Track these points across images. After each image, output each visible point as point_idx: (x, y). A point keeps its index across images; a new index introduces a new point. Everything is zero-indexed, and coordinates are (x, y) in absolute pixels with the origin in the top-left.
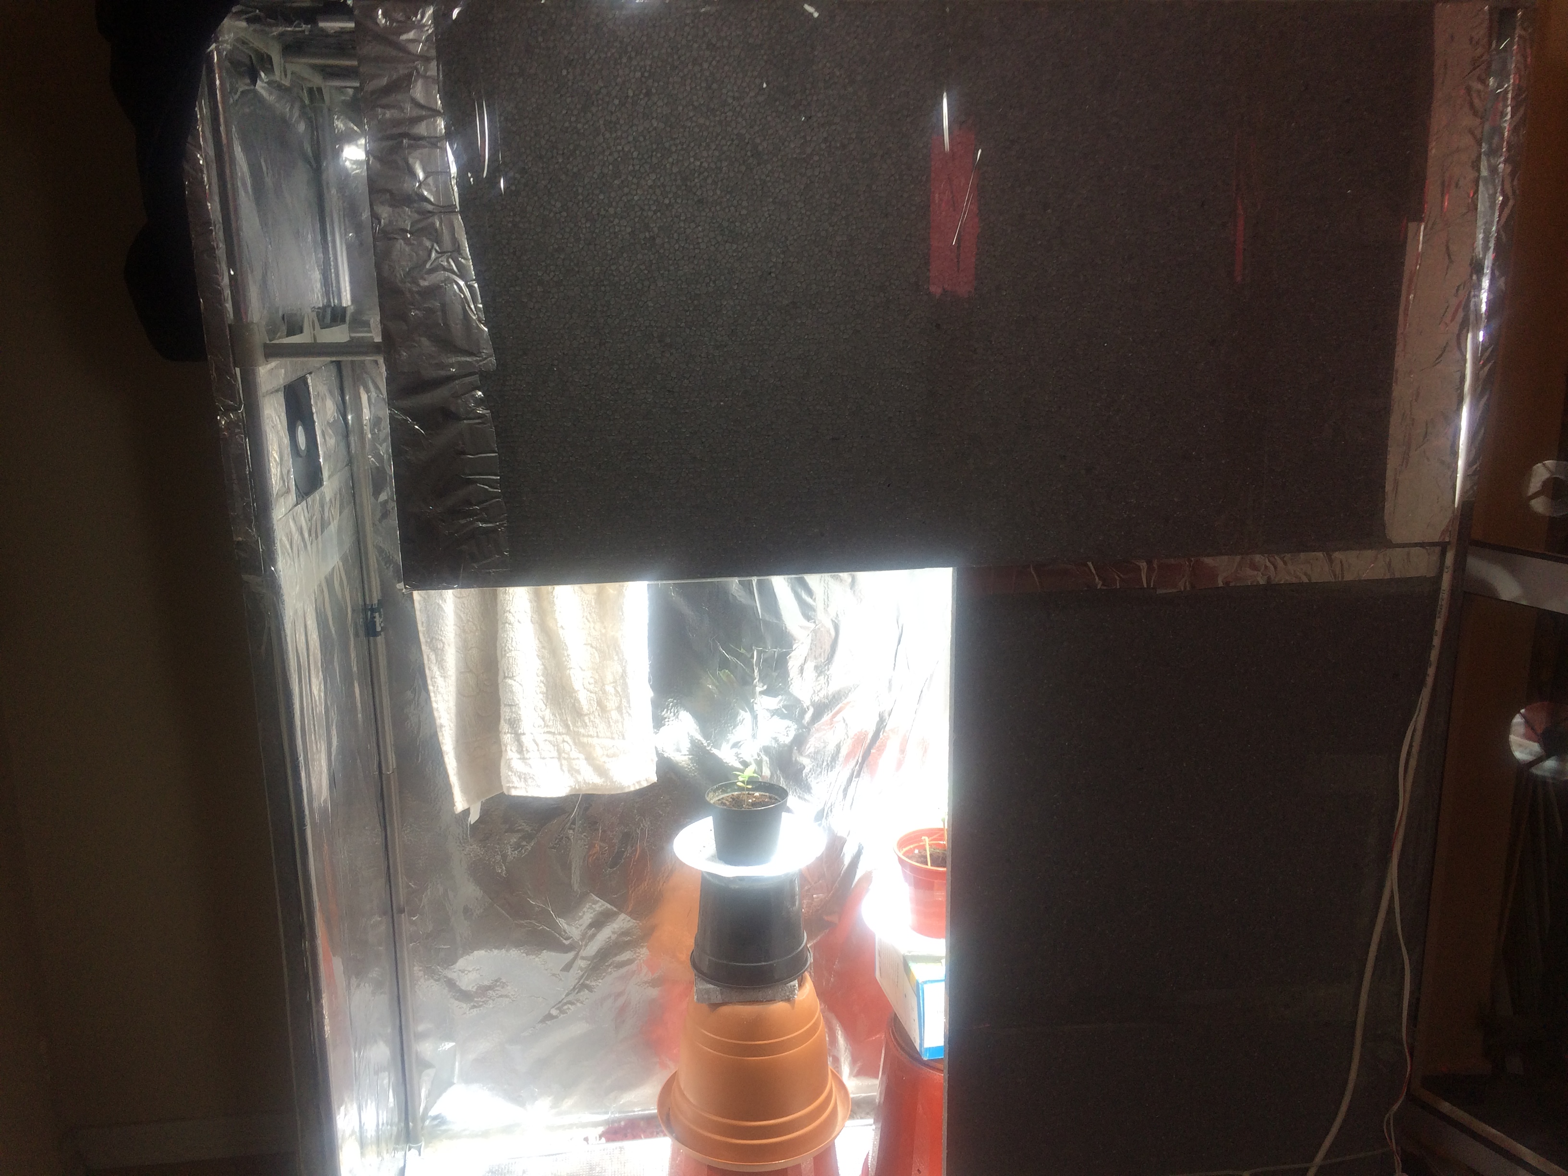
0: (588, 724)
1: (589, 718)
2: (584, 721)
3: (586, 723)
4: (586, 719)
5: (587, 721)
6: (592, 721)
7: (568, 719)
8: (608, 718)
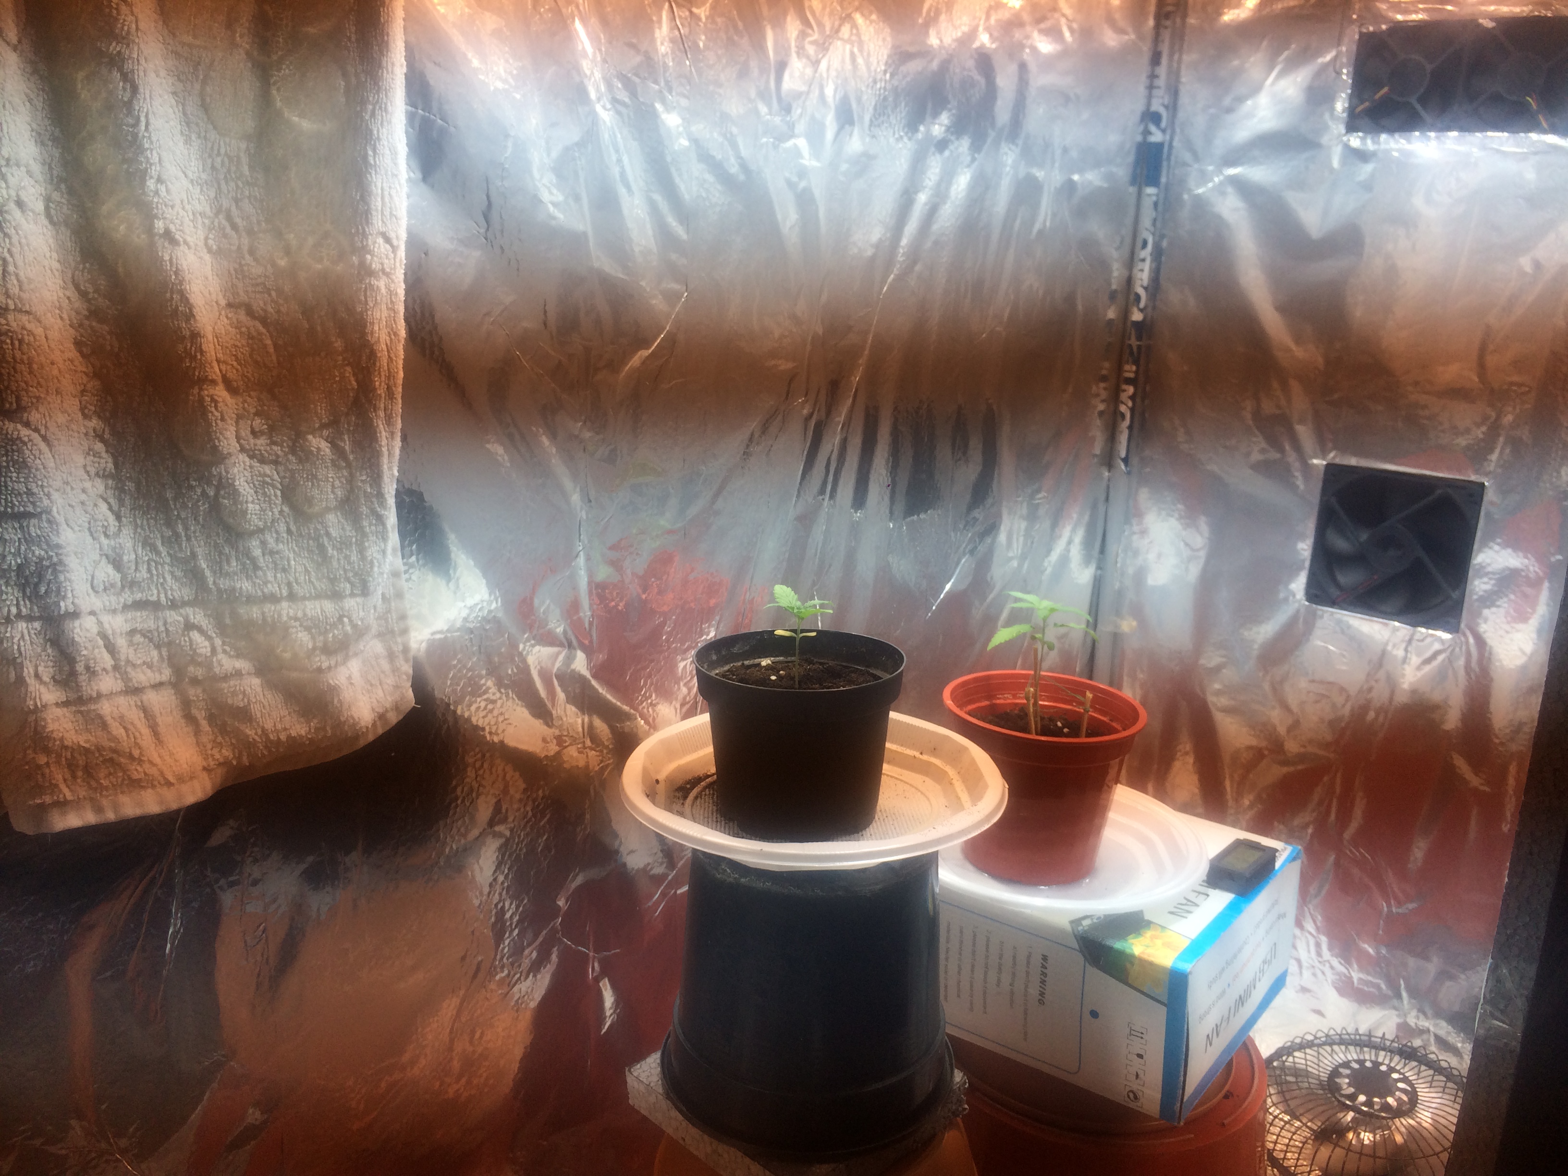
0: (261, 562)
1: (263, 543)
2: (248, 554)
3: (253, 561)
4: (255, 547)
5: (257, 552)
6: (272, 553)
7: (200, 551)
8: (317, 539)
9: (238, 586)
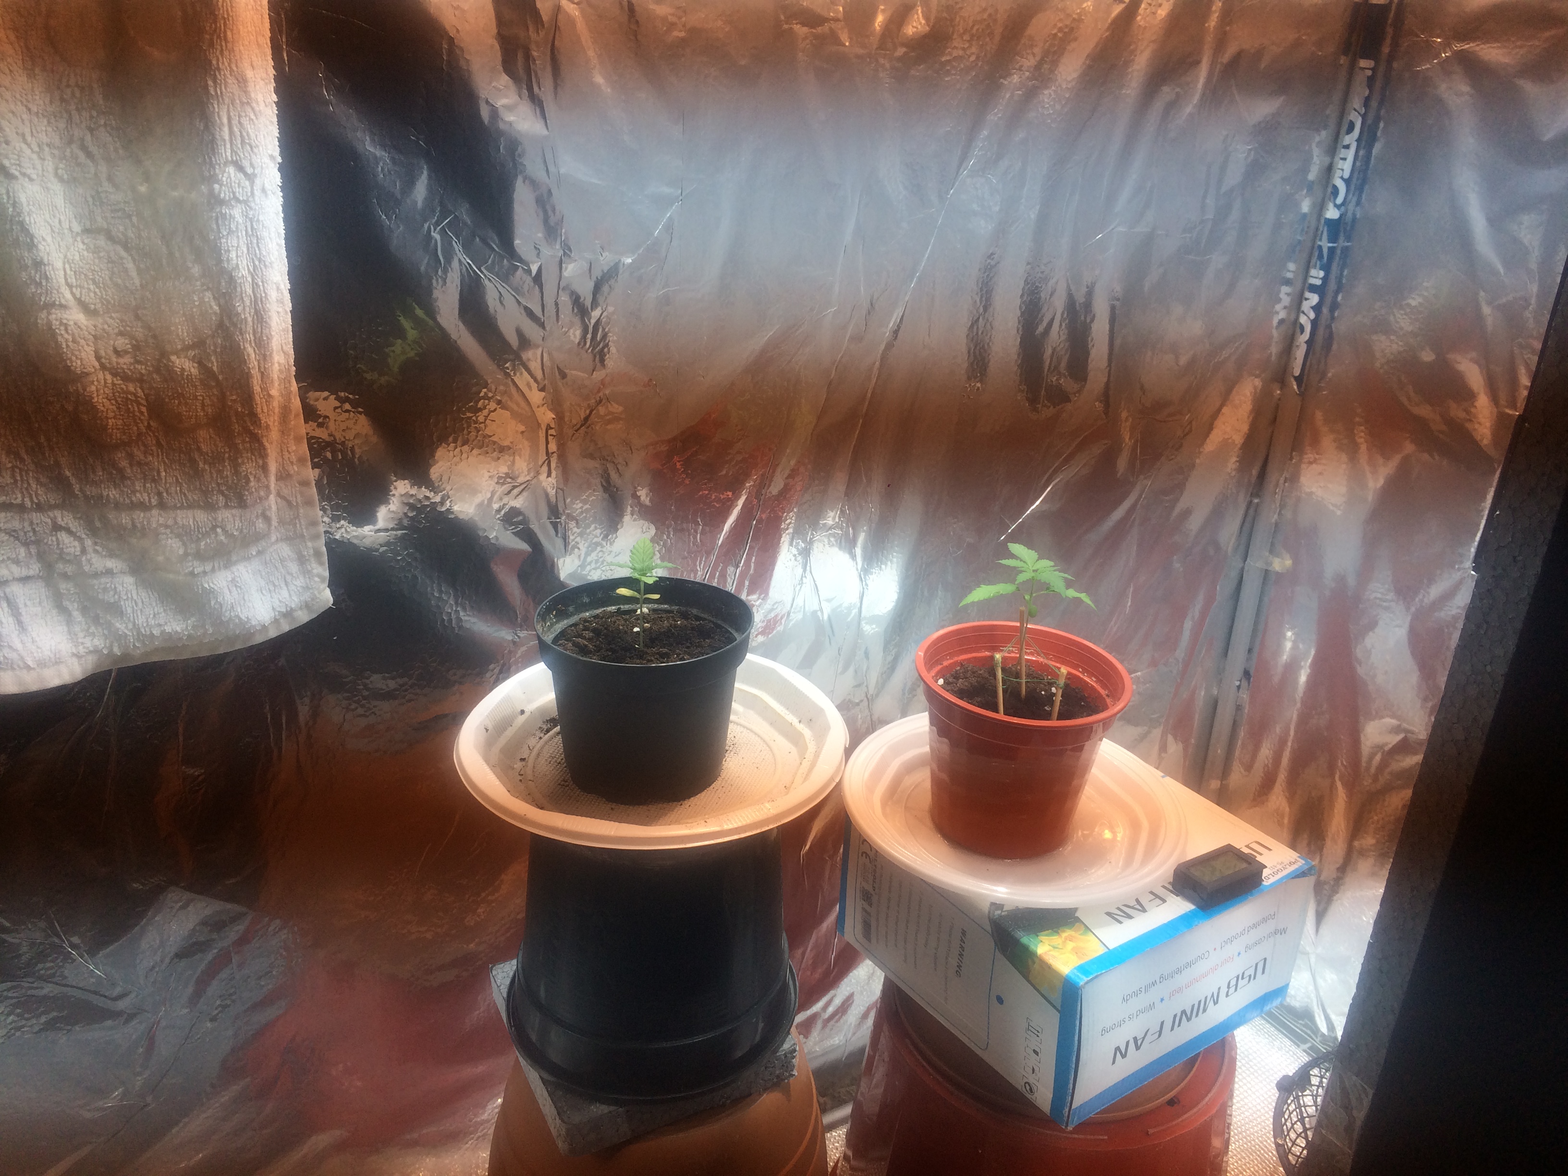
0: (129, 472)
1: (131, 456)
2: (114, 465)
3: (120, 471)
4: (122, 459)
7: (64, 461)
8: (188, 453)
9: (105, 494)
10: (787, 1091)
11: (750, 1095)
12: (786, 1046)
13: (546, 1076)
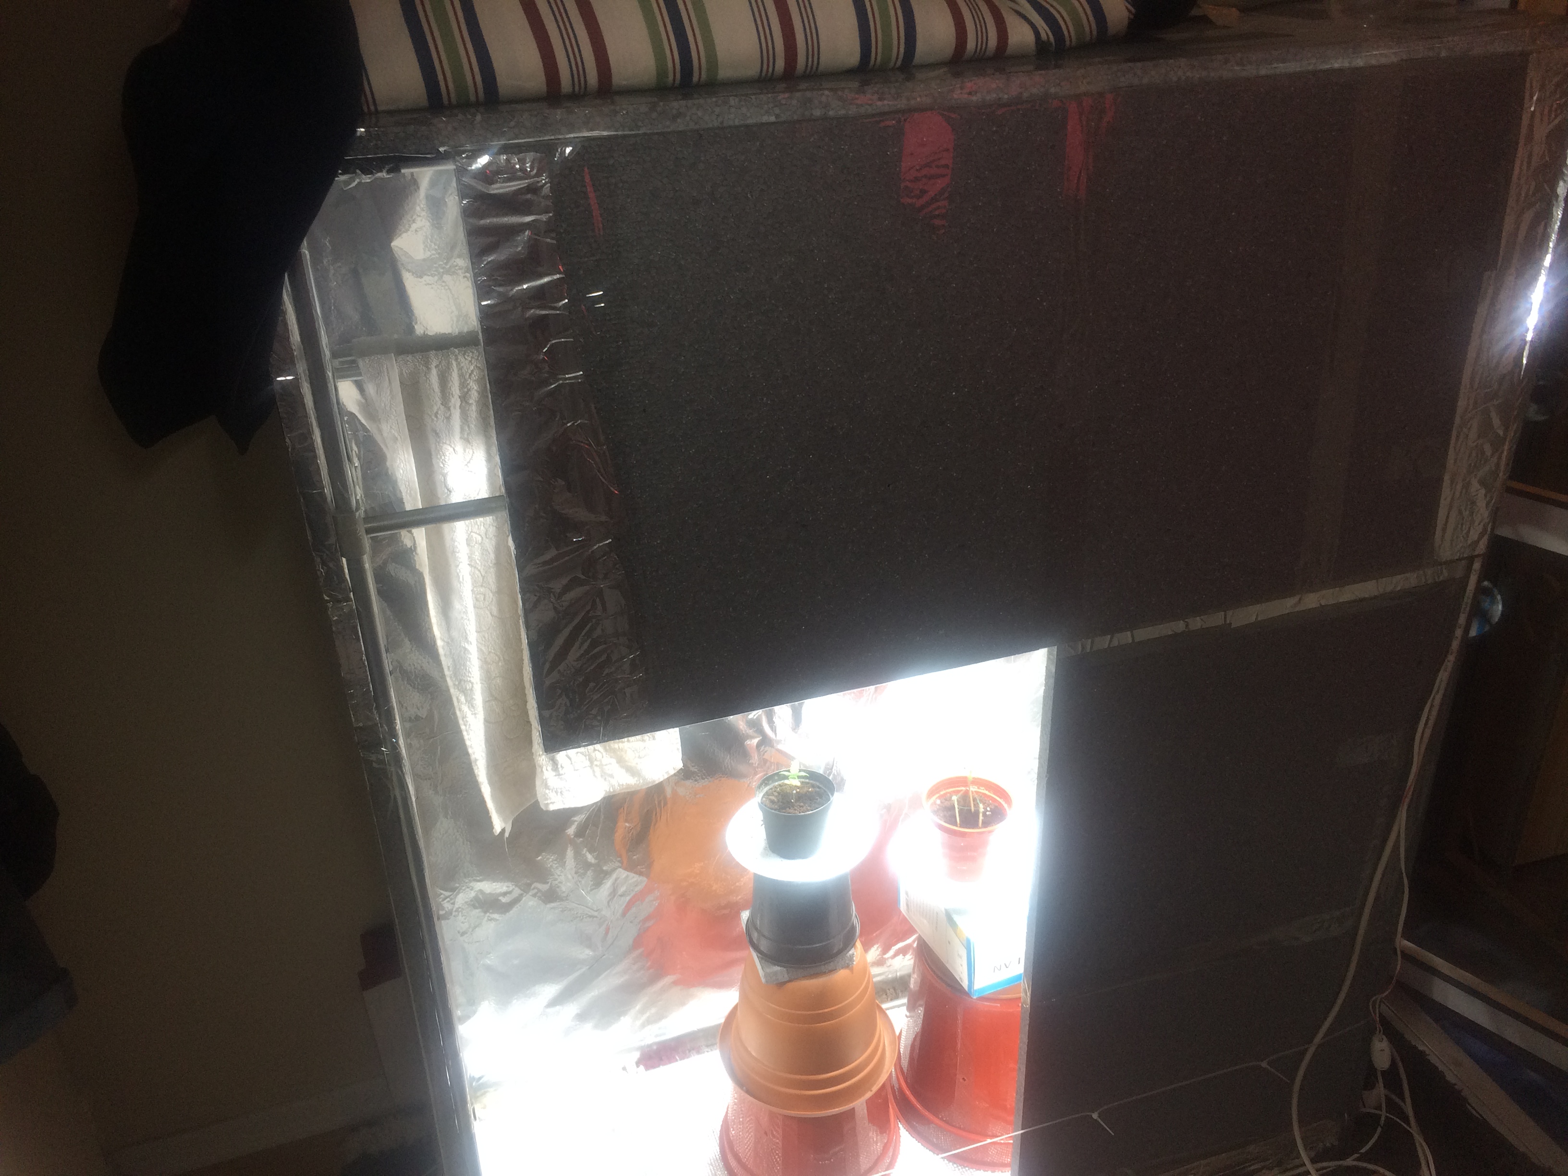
10: (852, 970)
11: (836, 969)
12: (851, 952)
13: (759, 955)
